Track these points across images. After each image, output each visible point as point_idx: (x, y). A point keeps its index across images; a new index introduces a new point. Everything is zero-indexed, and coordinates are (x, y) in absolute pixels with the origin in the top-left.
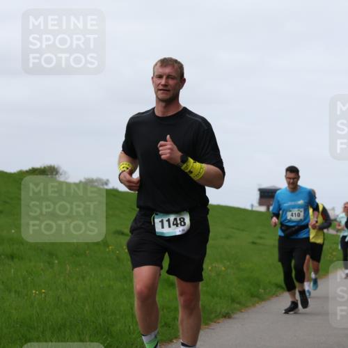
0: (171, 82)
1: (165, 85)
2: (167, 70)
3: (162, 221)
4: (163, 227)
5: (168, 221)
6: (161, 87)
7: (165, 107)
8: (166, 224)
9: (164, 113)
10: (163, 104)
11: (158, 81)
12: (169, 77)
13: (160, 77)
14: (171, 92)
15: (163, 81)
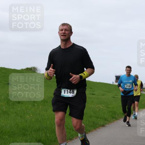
0: (67, 32)
1: (64, 33)
2: (65, 27)
3: (65, 91)
4: (65, 93)
5: (67, 91)
6: (62, 34)
7: (65, 44)
8: (66, 92)
9: (65, 46)
10: (64, 43)
11: (61, 32)
12: (65, 30)
13: (62, 30)
14: (67, 37)
15: (63, 32)
